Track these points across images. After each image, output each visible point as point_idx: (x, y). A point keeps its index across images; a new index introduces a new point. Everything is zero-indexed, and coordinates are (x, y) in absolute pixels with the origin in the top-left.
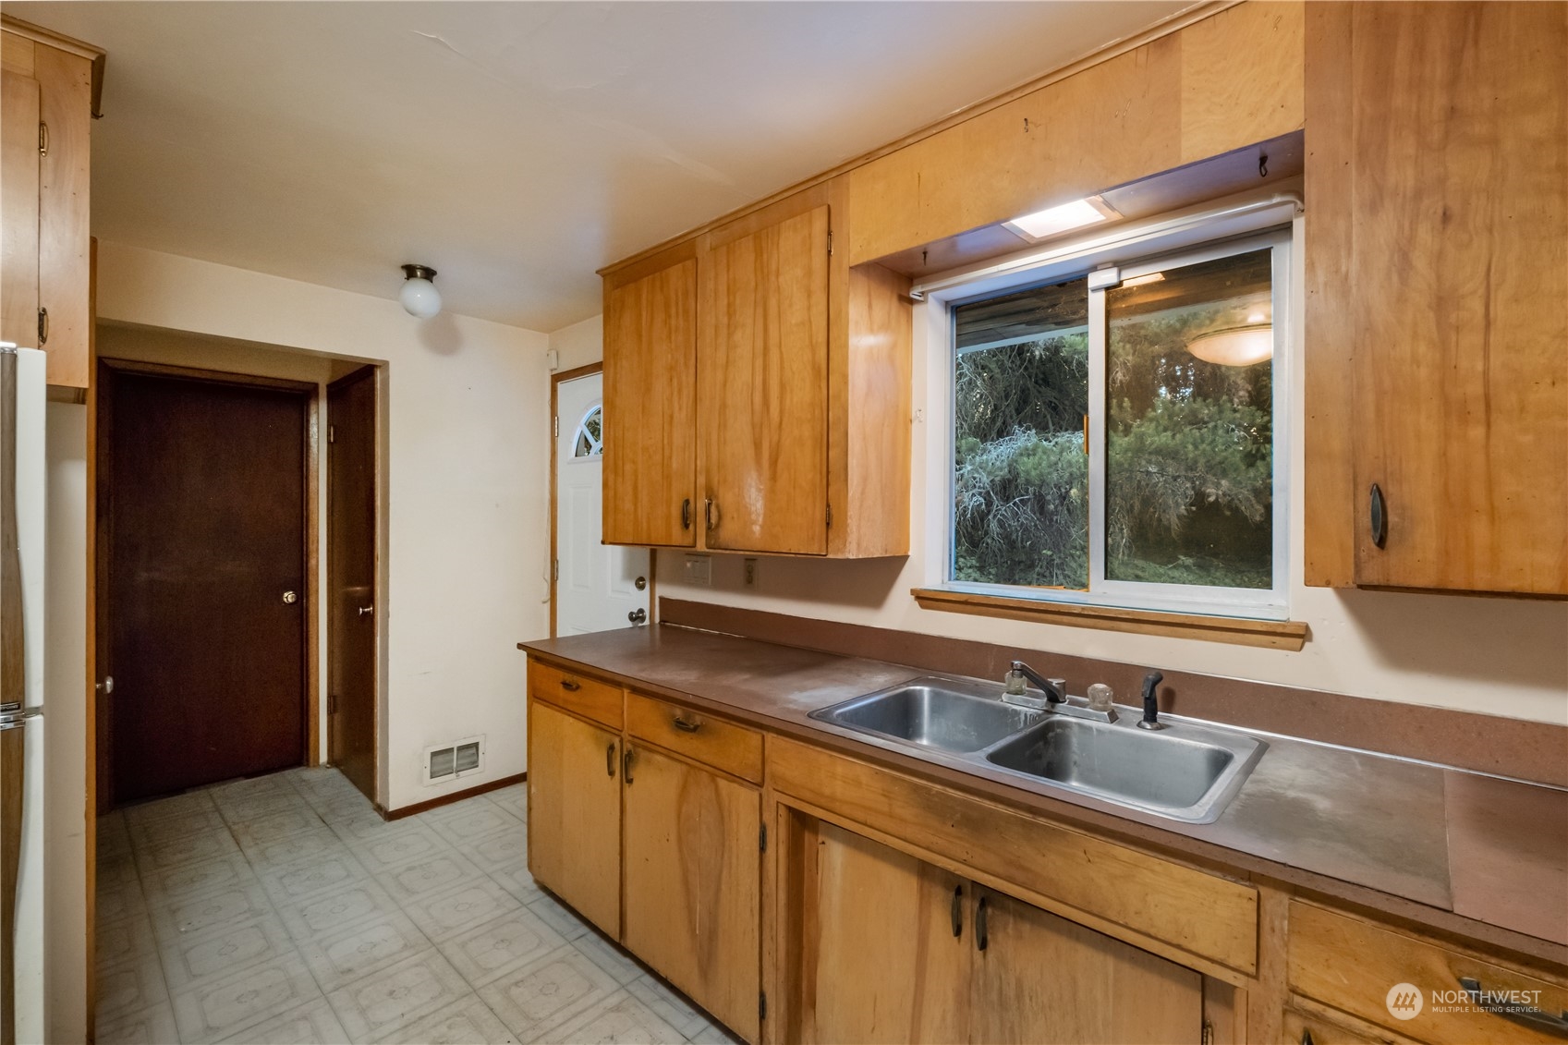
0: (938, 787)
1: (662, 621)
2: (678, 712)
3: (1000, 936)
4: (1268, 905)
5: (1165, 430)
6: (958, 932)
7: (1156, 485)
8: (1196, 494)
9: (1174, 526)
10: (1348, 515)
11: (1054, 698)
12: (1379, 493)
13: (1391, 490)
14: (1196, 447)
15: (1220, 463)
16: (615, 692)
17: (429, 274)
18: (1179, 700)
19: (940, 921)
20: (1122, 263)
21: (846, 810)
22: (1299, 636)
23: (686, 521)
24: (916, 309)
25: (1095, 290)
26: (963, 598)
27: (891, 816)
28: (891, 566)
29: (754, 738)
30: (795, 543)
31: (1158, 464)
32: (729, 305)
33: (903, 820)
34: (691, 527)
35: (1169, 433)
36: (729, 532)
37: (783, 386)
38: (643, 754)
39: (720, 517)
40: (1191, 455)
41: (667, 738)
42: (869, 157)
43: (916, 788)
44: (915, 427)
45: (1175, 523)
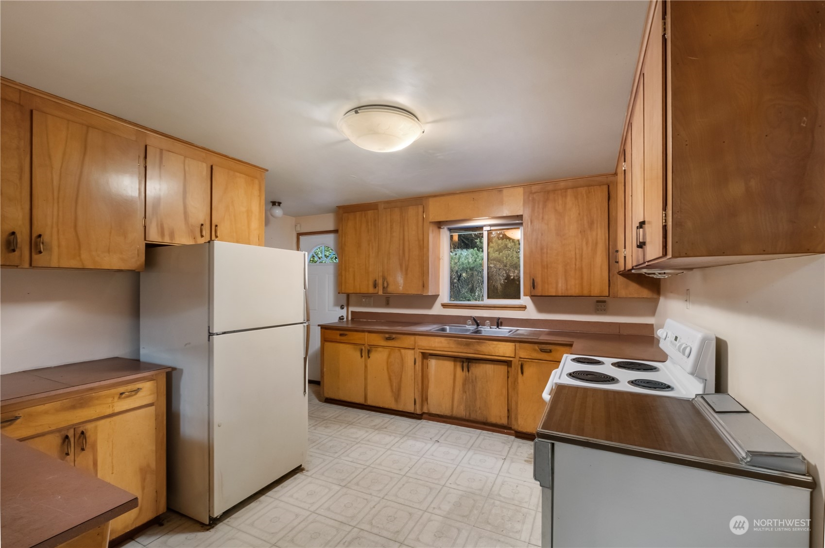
0: (460, 339)
1: (352, 319)
2: (387, 336)
3: (472, 368)
4: (516, 346)
5: (496, 251)
6: (463, 370)
7: (493, 271)
8: (507, 276)
9: (499, 288)
10: (529, 284)
11: (478, 325)
12: (533, 280)
13: (535, 279)
14: (507, 258)
15: (515, 264)
16: (363, 334)
17: (279, 204)
18: (503, 323)
19: (459, 369)
20: (491, 226)
21: (439, 349)
22: (524, 308)
23: (375, 285)
24: (441, 230)
25: (485, 231)
26: (455, 305)
27: (449, 347)
28: (435, 297)
29: (412, 338)
30: (413, 291)
31: (494, 264)
32: (391, 226)
33: (452, 348)
34: (377, 288)
35: (498, 253)
36: (391, 289)
37: (409, 250)
38: (374, 349)
39: (388, 285)
40: (505, 261)
41: (383, 343)
42: (435, 196)
43: (455, 341)
44: (441, 261)
45: (499, 286)
